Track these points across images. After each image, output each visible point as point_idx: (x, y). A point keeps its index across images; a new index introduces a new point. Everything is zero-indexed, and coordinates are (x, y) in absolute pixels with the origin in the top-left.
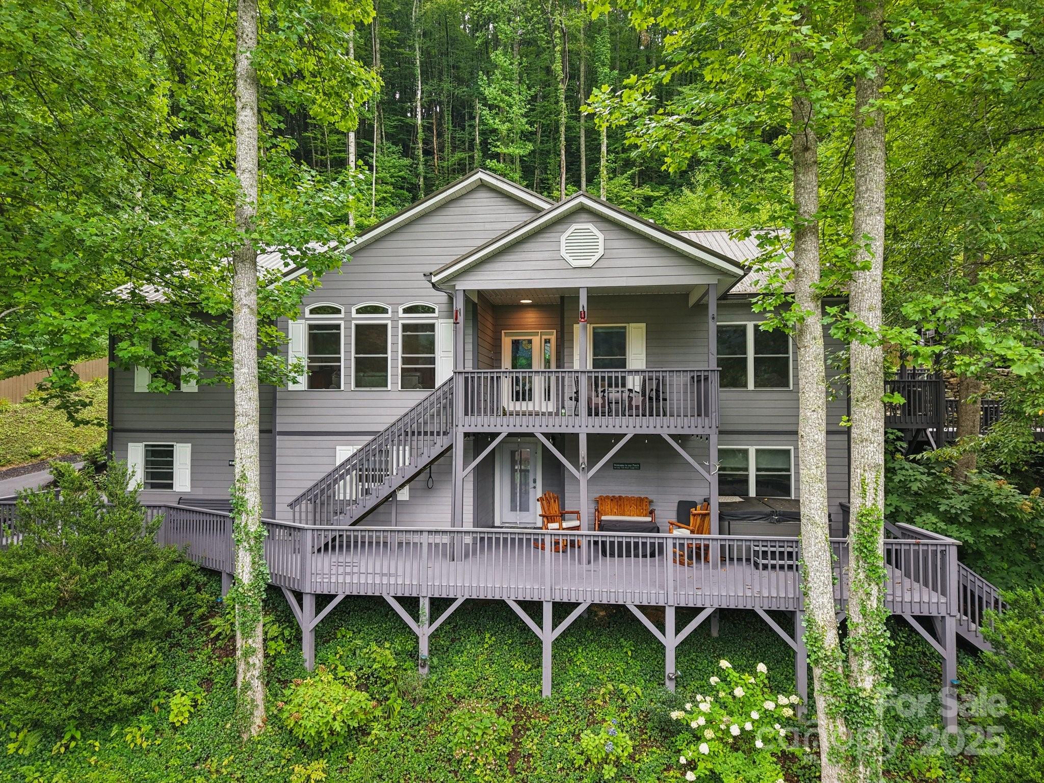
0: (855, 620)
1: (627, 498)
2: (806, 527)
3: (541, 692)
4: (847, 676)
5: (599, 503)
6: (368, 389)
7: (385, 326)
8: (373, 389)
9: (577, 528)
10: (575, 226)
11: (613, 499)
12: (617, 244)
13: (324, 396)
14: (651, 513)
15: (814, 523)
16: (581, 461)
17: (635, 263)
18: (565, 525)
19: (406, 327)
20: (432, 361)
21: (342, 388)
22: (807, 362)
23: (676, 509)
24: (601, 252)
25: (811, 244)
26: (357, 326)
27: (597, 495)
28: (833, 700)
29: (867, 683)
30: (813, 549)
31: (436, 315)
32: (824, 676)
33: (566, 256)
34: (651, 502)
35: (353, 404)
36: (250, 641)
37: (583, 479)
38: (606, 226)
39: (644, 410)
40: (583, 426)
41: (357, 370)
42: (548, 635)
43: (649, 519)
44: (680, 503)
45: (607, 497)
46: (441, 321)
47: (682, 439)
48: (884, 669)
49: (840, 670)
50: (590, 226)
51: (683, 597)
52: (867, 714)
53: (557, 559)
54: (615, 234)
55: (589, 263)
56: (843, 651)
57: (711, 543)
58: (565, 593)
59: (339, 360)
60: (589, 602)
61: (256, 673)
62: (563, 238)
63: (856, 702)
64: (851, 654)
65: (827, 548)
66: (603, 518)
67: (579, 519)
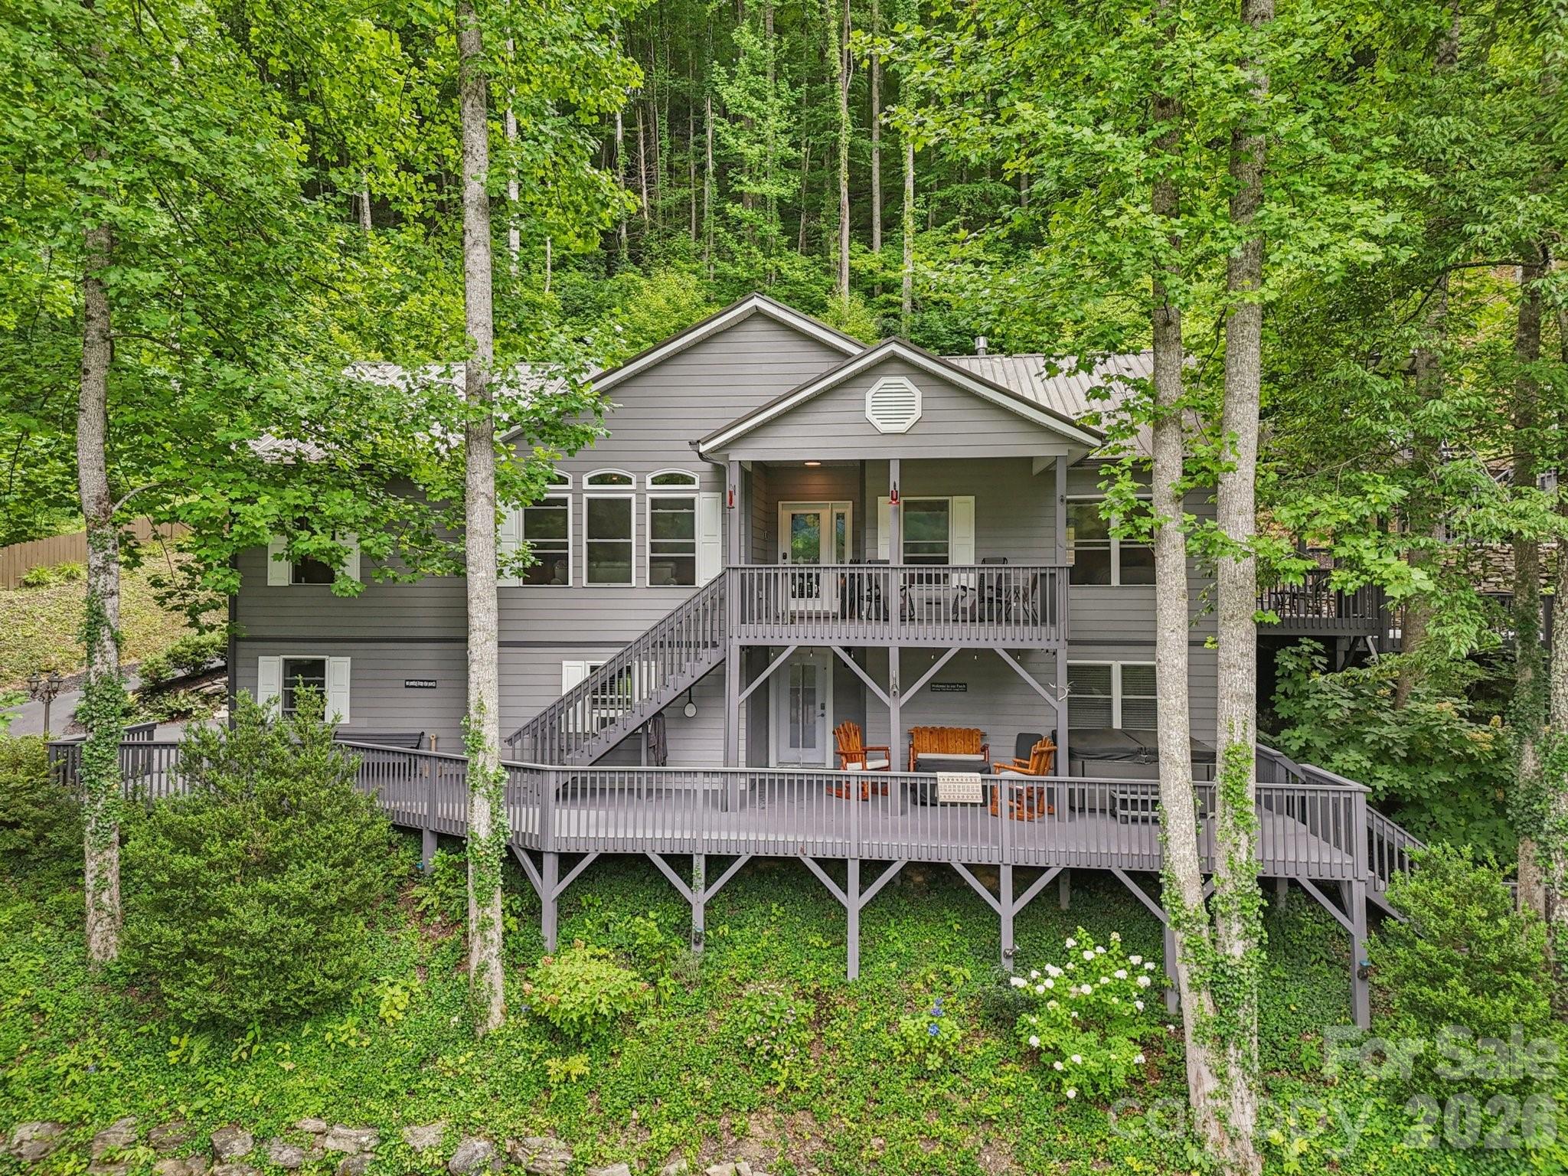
0: (1222, 876)
1: (953, 731)
2: (1164, 767)
3: (846, 973)
4: (1214, 942)
5: (913, 735)
6: (605, 585)
7: (629, 500)
8: (612, 585)
9: (887, 768)
10: (883, 380)
11: (933, 731)
12: (938, 404)
13: (545, 595)
14: (984, 749)
15: (1174, 762)
16: (891, 683)
17: (962, 428)
18: (869, 765)
19: (655, 503)
20: (692, 548)
21: (571, 584)
22: (1166, 574)
23: (1014, 744)
24: (918, 414)
25: (1171, 435)
26: (590, 500)
27: (912, 727)
28: (1195, 969)
29: (1237, 949)
30: (1172, 792)
31: (696, 486)
32: (1185, 941)
33: (873, 419)
34: (983, 735)
35: (584, 604)
36: (488, 910)
37: (894, 705)
38: (924, 379)
39: (973, 615)
40: (895, 638)
41: (590, 559)
42: (854, 901)
43: (982, 757)
44: (1020, 736)
45: (925, 729)
46: (703, 494)
47: (1021, 655)
48: (1257, 932)
49: (1205, 934)
50: (904, 380)
51: (1021, 853)
52: (1236, 986)
53: (865, 810)
54: (937, 390)
55: (902, 428)
56: (1208, 911)
57: (1056, 786)
58: (876, 848)
59: (566, 546)
60: (905, 860)
61: (495, 951)
62: (869, 395)
63: (1223, 972)
64: (1218, 915)
65: (1189, 791)
66: (920, 756)
67: (888, 757)
